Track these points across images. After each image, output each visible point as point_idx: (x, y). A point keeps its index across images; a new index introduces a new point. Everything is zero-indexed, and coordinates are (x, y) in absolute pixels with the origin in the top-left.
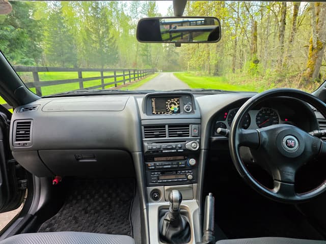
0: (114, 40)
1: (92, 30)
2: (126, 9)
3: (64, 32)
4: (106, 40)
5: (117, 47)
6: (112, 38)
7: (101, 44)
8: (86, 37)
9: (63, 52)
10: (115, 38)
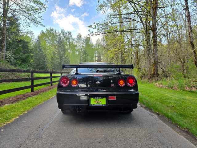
0: (68, 57)
1: (56, 52)
2: (75, 41)
3: (41, 54)
4: (64, 58)
5: (70, 61)
6: (67, 56)
7: (61, 60)
8: (53, 56)
9: (40, 64)
10: (68, 56)
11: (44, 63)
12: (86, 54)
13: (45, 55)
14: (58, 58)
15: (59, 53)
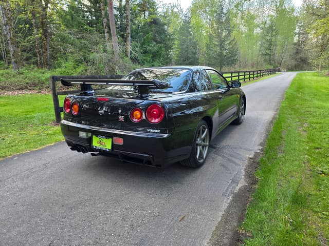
0: (235, 42)
1: (214, 35)
3: (191, 39)
4: (226, 43)
5: (237, 48)
8: (208, 42)
9: (188, 57)
10: (236, 39)
11: (195, 55)
12: (273, 30)
13: (197, 41)
14: (217, 46)
15: (219, 35)
